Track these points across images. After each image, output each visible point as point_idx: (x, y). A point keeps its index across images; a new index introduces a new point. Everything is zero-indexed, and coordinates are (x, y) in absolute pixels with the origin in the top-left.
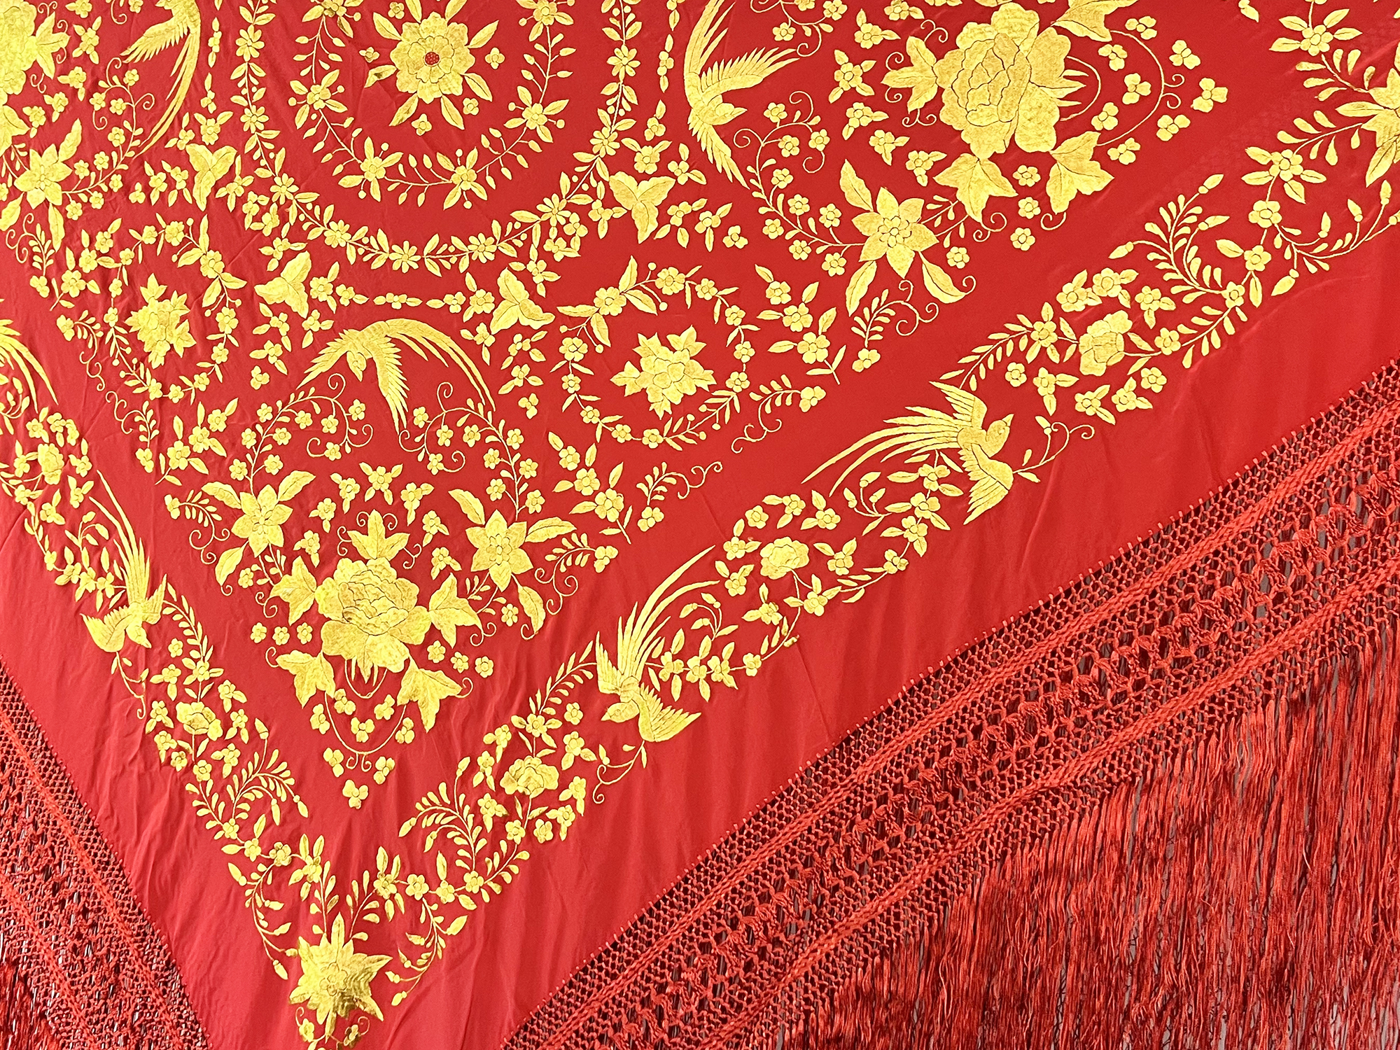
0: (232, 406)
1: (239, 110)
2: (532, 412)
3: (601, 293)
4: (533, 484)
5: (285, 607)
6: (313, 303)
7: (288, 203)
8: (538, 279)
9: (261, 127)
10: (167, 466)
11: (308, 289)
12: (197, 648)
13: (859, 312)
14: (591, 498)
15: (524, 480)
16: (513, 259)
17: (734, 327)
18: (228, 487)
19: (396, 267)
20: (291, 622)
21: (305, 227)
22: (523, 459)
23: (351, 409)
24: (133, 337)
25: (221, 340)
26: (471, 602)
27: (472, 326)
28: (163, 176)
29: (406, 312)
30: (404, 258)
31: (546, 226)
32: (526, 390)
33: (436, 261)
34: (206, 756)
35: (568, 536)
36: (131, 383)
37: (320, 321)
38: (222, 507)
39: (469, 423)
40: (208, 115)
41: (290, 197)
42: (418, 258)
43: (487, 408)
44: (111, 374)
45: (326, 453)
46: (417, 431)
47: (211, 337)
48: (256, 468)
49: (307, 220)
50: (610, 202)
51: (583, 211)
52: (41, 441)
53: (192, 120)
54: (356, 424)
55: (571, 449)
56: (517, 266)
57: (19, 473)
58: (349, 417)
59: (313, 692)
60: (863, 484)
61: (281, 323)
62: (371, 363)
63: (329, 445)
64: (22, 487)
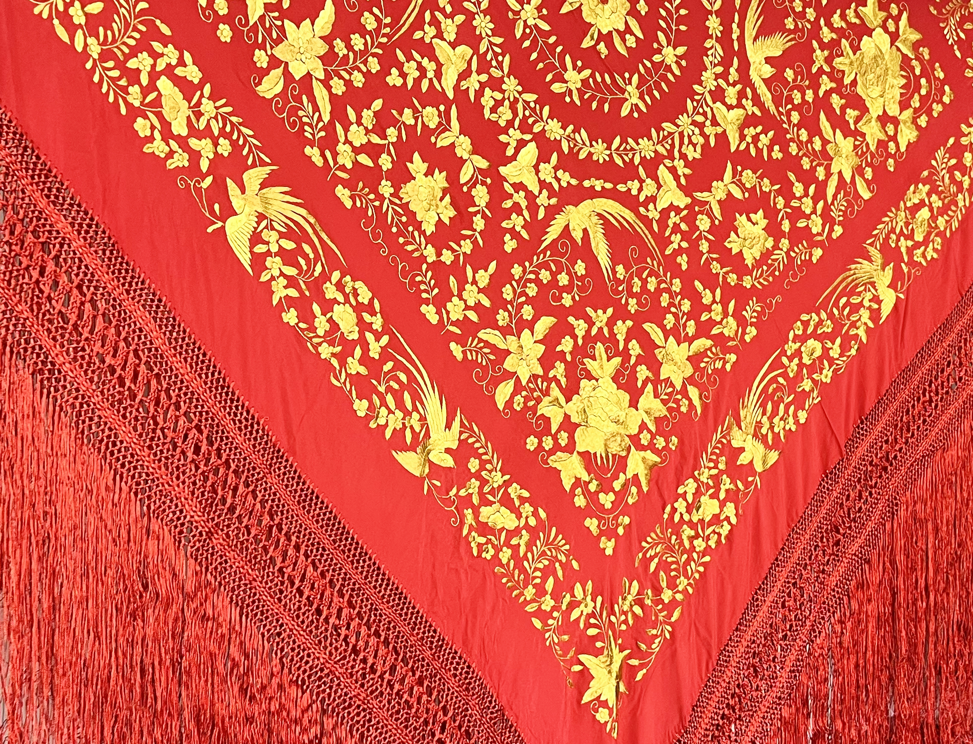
0: (493, 266)
1: (471, 16)
2: (684, 267)
3: (714, 184)
4: (690, 316)
5: (547, 420)
6: (543, 184)
7: (516, 100)
8: (680, 173)
9: (490, 33)
10: (448, 318)
11: (537, 172)
12: (490, 462)
13: (832, 203)
14: (720, 323)
15: (684, 314)
16: (665, 157)
17: (781, 210)
18: (497, 332)
19: (595, 158)
20: (553, 432)
21: (530, 121)
22: (683, 299)
23: (576, 267)
24: (405, 206)
25: (478, 212)
26: (662, 400)
27: (645, 204)
28: (413, 64)
29: (604, 194)
30: (600, 151)
31: (681, 135)
32: (679, 251)
33: (620, 155)
34: (507, 544)
35: (710, 349)
36: (409, 248)
37: (549, 198)
38: (494, 348)
39: (649, 275)
40: (446, 16)
41: (517, 96)
42: (608, 152)
43: (659, 264)
44: (390, 239)
45: (563, 301)
46: (619, 282)
47: (471, 209)
48: (515, 316)
49: (531, 116)
50: (715, 123)
51: (701, 126)
52: (335, 301)
53: (433, 16)
54: (581, 278)
55: (707, 290)
56: (667, 162)
57: (321, 332)
58: (576, 273)
59: (573, 480)
60: (841, 305)
61: (520, 198)
62: (585, 231)
63: (564, 295)
64: (325, 345)
